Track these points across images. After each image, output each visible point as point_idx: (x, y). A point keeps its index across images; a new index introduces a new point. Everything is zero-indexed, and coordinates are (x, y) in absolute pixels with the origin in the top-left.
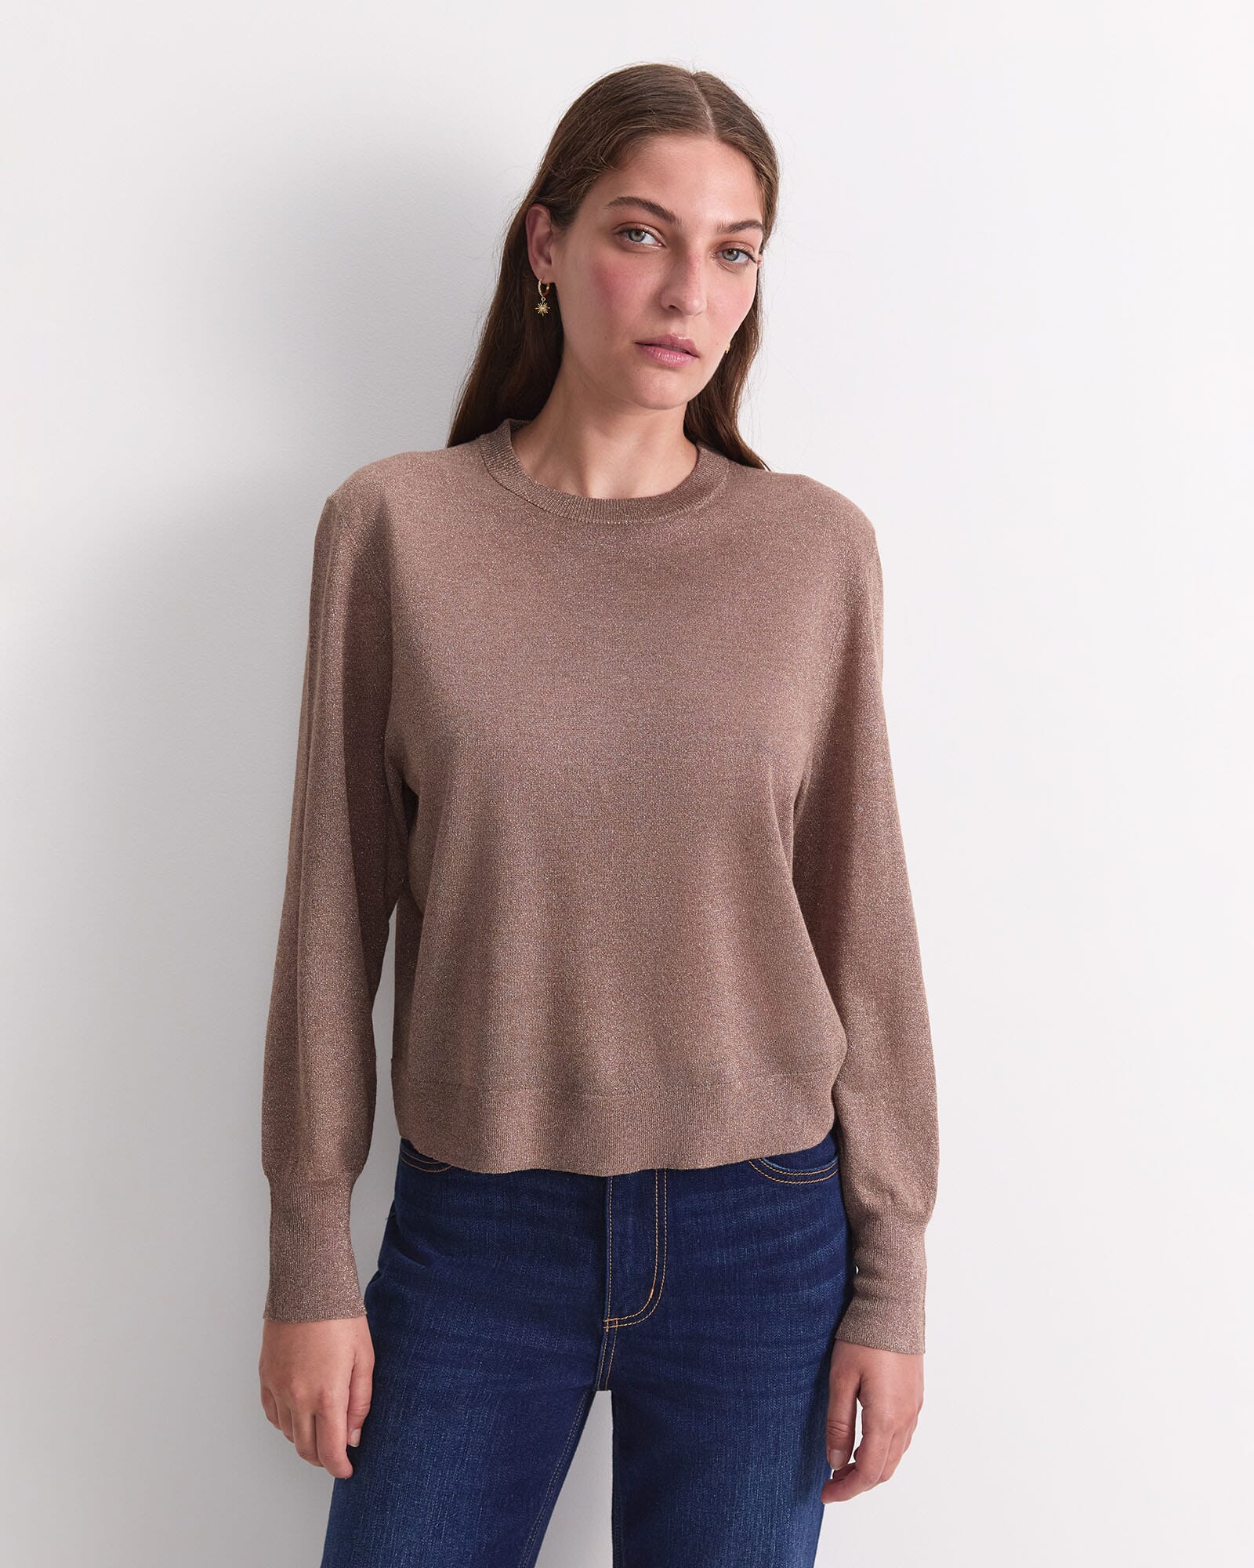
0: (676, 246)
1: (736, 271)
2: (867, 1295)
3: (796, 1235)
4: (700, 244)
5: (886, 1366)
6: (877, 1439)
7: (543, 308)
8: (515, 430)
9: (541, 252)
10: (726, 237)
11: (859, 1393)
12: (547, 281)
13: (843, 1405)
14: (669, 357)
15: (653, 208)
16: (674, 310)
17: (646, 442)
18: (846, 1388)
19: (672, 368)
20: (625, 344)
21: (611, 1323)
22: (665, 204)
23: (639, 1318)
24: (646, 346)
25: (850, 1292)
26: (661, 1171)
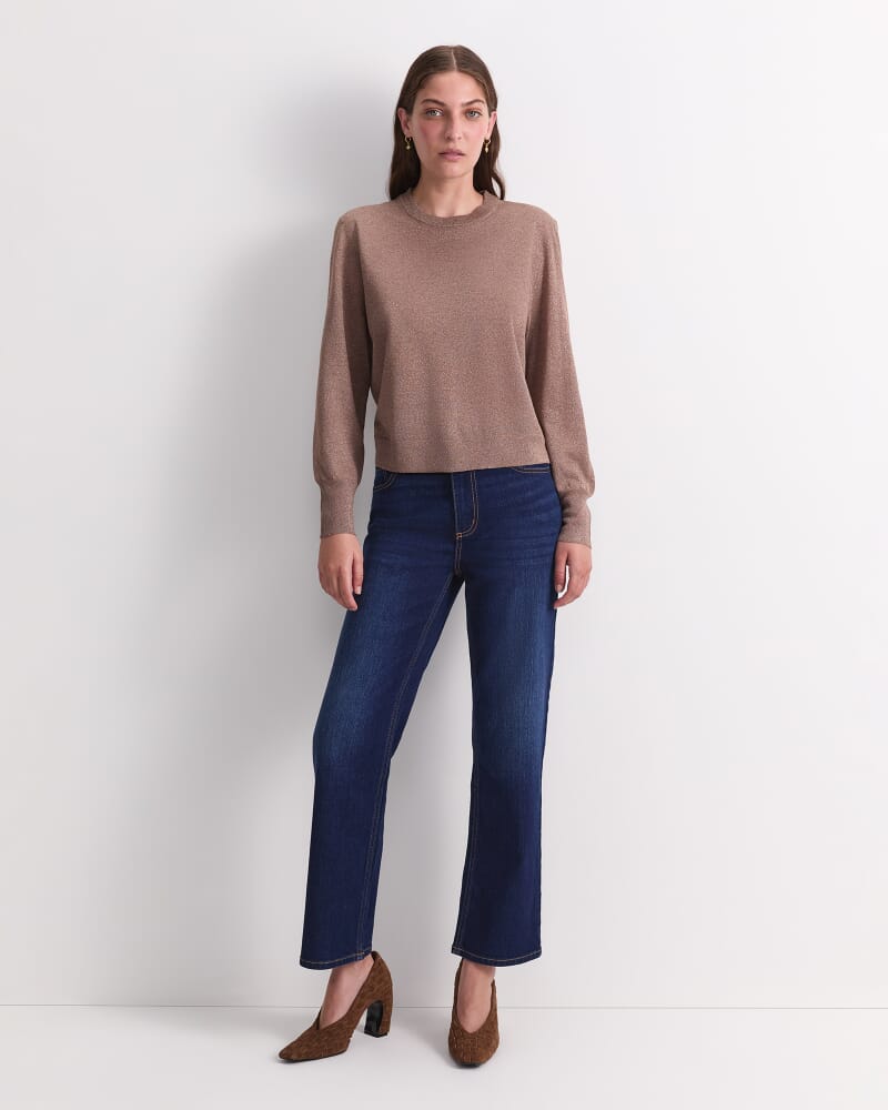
0: (447, 115)
1: (476, 120)
2: (568, 515)
3: (530, 494)
4: (457, 112)
5: (576, 549)
6: (575, 578)
7: (408, 147)
8: (412, 191)
9: (406, 125)
10: (466, 108)
11: (567, 562)
12: (408, 136)
13: (562, 568)
14: (451, 157)
15: (436, 102)
16: (449, 139)
17: (457, 193)
18: (562, 559)
19: (455, 161)
20: (435, 155)
21: (459, 535)
22: (440, 100)
23: (470, 532)
24: (443, 154)
25: (563, 515)
26: (472, 471)
